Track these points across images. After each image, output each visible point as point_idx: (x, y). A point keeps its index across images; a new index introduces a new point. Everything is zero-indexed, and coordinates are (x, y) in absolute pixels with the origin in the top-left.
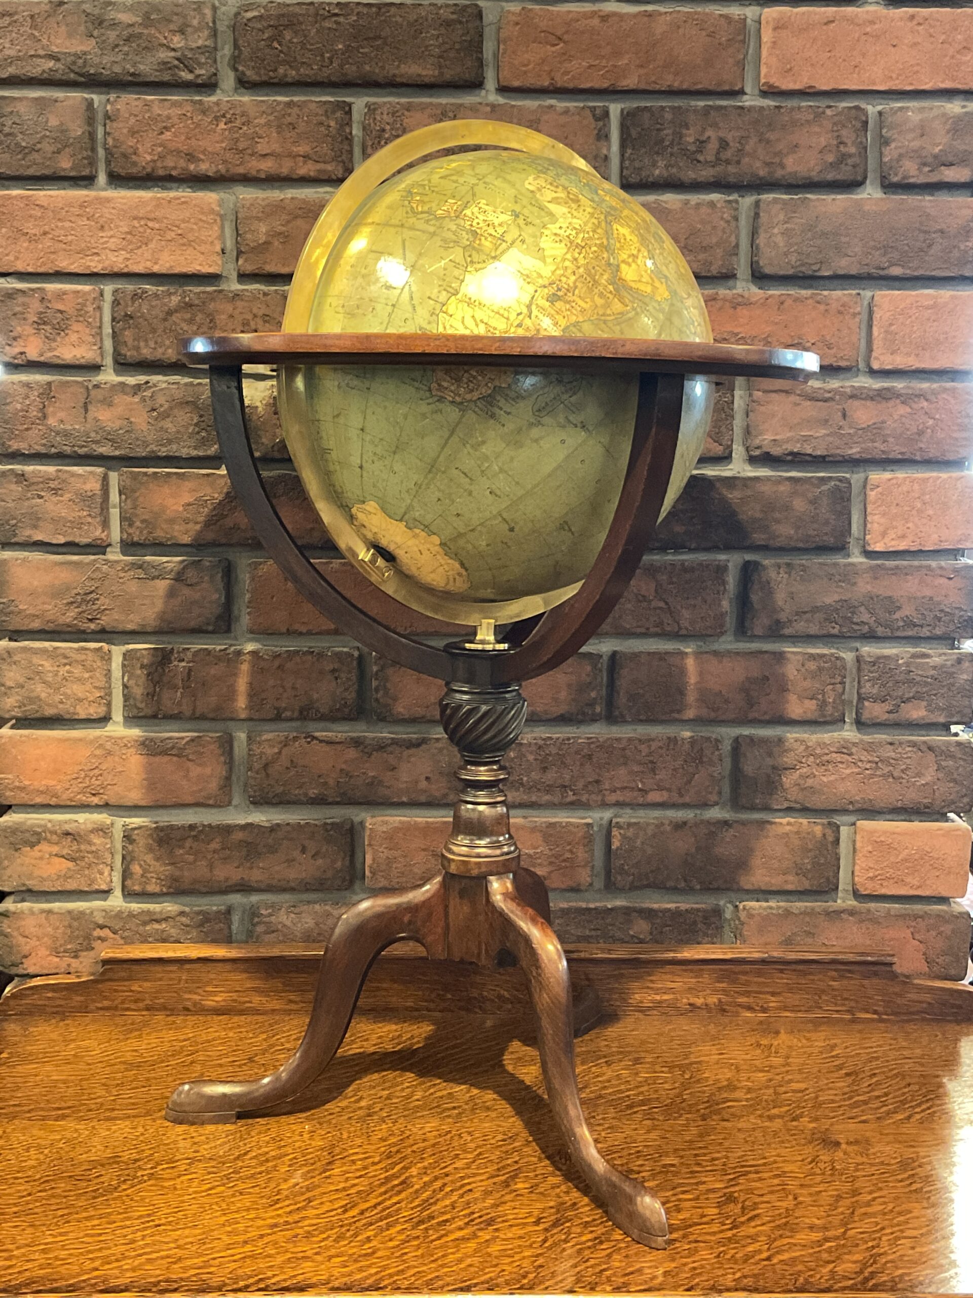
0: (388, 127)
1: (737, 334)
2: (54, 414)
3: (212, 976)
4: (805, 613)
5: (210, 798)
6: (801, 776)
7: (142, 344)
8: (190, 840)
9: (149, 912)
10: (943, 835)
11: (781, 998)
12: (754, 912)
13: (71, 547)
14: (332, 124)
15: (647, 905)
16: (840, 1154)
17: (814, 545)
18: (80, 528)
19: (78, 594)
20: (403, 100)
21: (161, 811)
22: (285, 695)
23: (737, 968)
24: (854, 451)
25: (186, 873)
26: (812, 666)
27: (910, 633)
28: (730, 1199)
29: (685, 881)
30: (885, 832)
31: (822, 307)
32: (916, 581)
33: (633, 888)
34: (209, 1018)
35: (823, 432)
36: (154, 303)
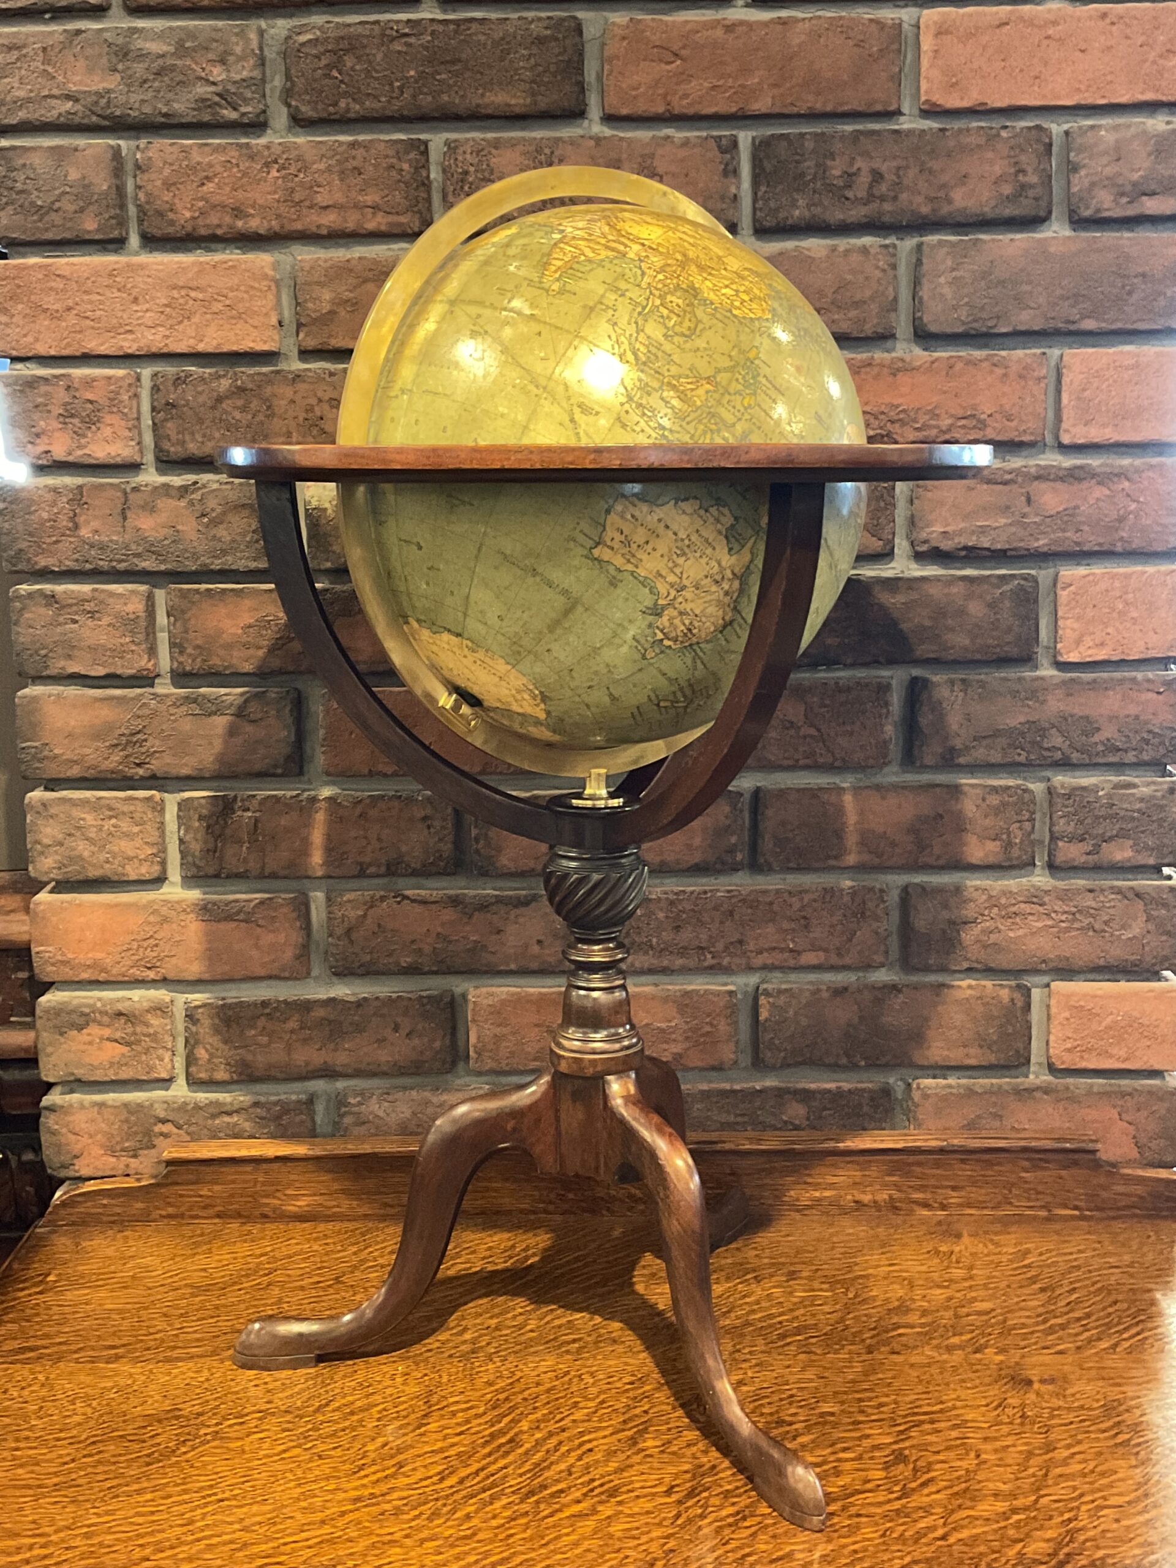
0: (472, 169)
1: (897, 407)
2: (87, 522)
3: (292, 1177)
4: (985, 737)
5: (284, 970)
6: (983, 931)
7: (187, 437)
8: (263, 1019)
9: (217, 1103)
10: (1155, 998)
11: (963, 1194)
12: (930, 1091)
13: (112, 680)
14: (406, 166)
15: (803, 1085)
16: (1032, 1397)
17: (994, 657)
18: (122, 658)
19: (123, 735)
20: (490, 135)
21: (228, 986)
22: (369, 848)
23: (912, 1159)
24: (1041, 543)
25: (260, 1058)
26: (994, 800)
27: (1112, 759)
28: (900, 1458)
29: (848, 1056)
30: (1085, 995)
31: (999, 371)
32: (1119, 696)
33: (785, 1065)
34: (291, 1226)
35: (1003, 521)
36: (200, 389)
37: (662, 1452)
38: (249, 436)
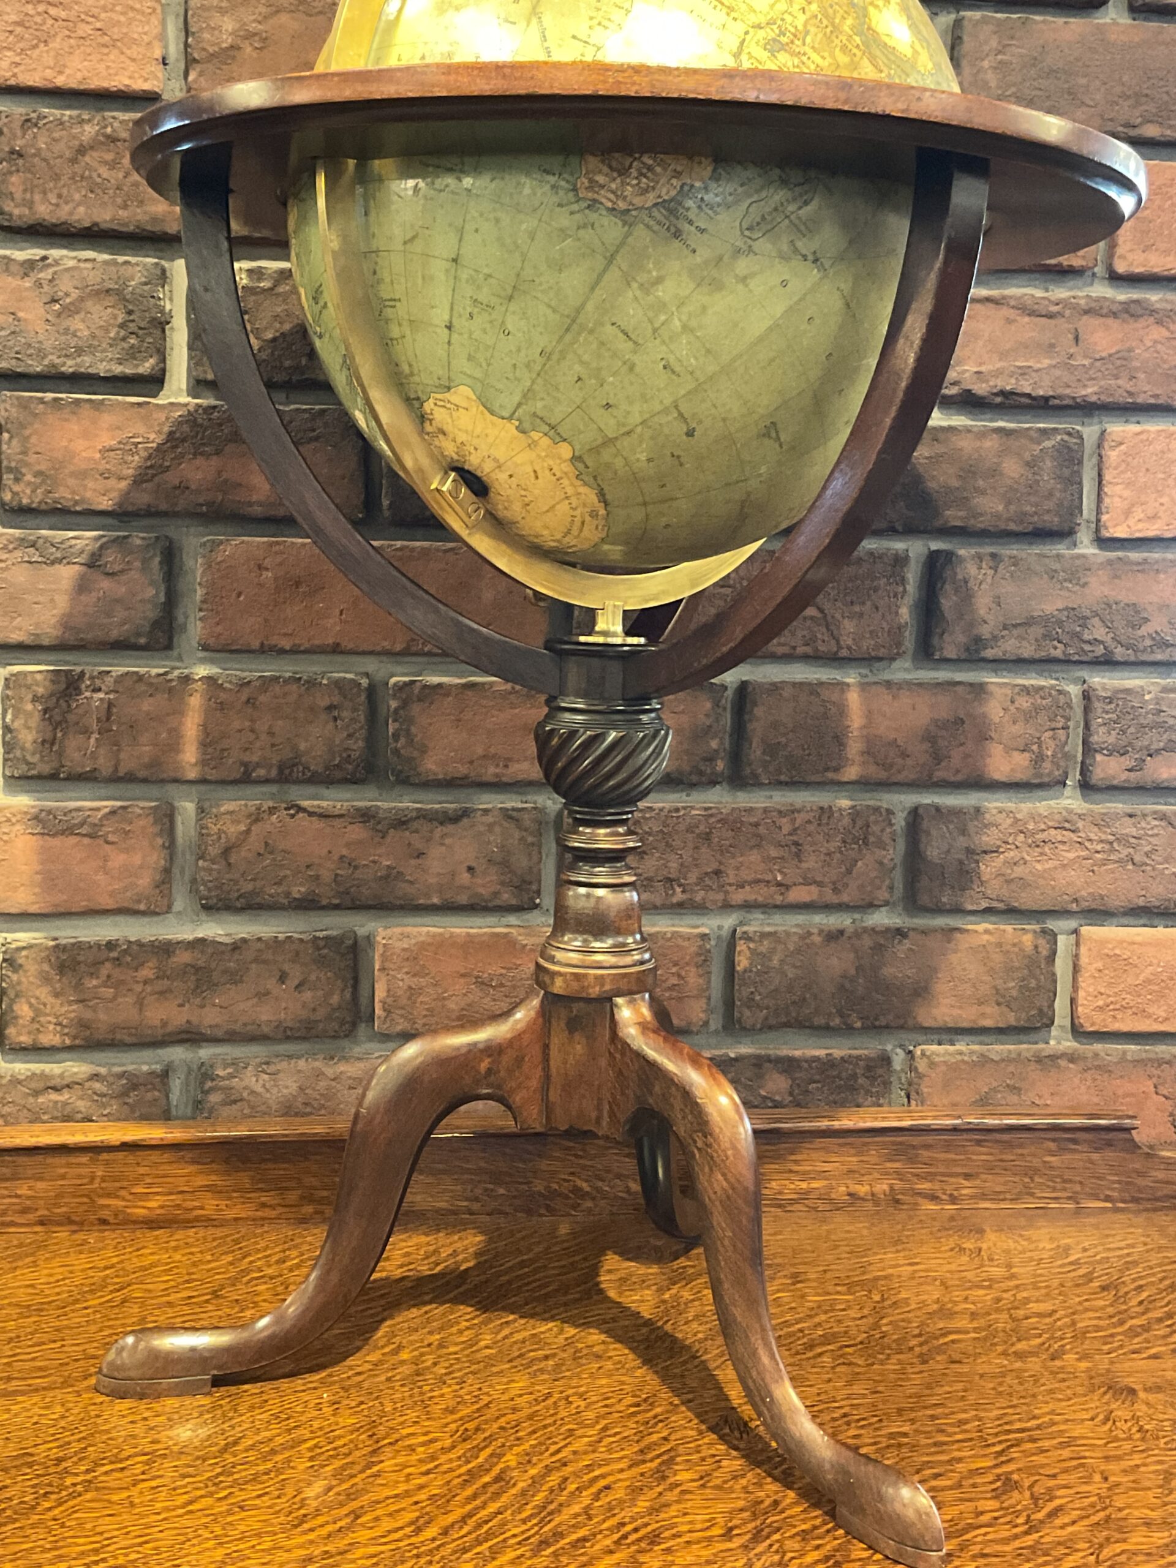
3: (144, 1170)
4: (1015, 626)
5: (139, 901)
6: (1006, 862)
7: (37, 197)
8: (108, 965)
9: (43, 1076)
11: (978, 1182)
12: (937, 1059)
15: (785, 1051)
16: (1141, 1409)
17: (1030, 528)
21: (59, 923)
22: (258, 744)
23: (916, 1140)
24: (1089, 391)
25: (102, 1016)
26: (1024, 703)
27: (1159, 657)
29: (841, 1015)
30: (1121, 942)
33: (768, 1027)
34: (138, 1234)
35: (1046, 362)
36: (56, 135)
37: (703, 1486)
38: (119, 200)
